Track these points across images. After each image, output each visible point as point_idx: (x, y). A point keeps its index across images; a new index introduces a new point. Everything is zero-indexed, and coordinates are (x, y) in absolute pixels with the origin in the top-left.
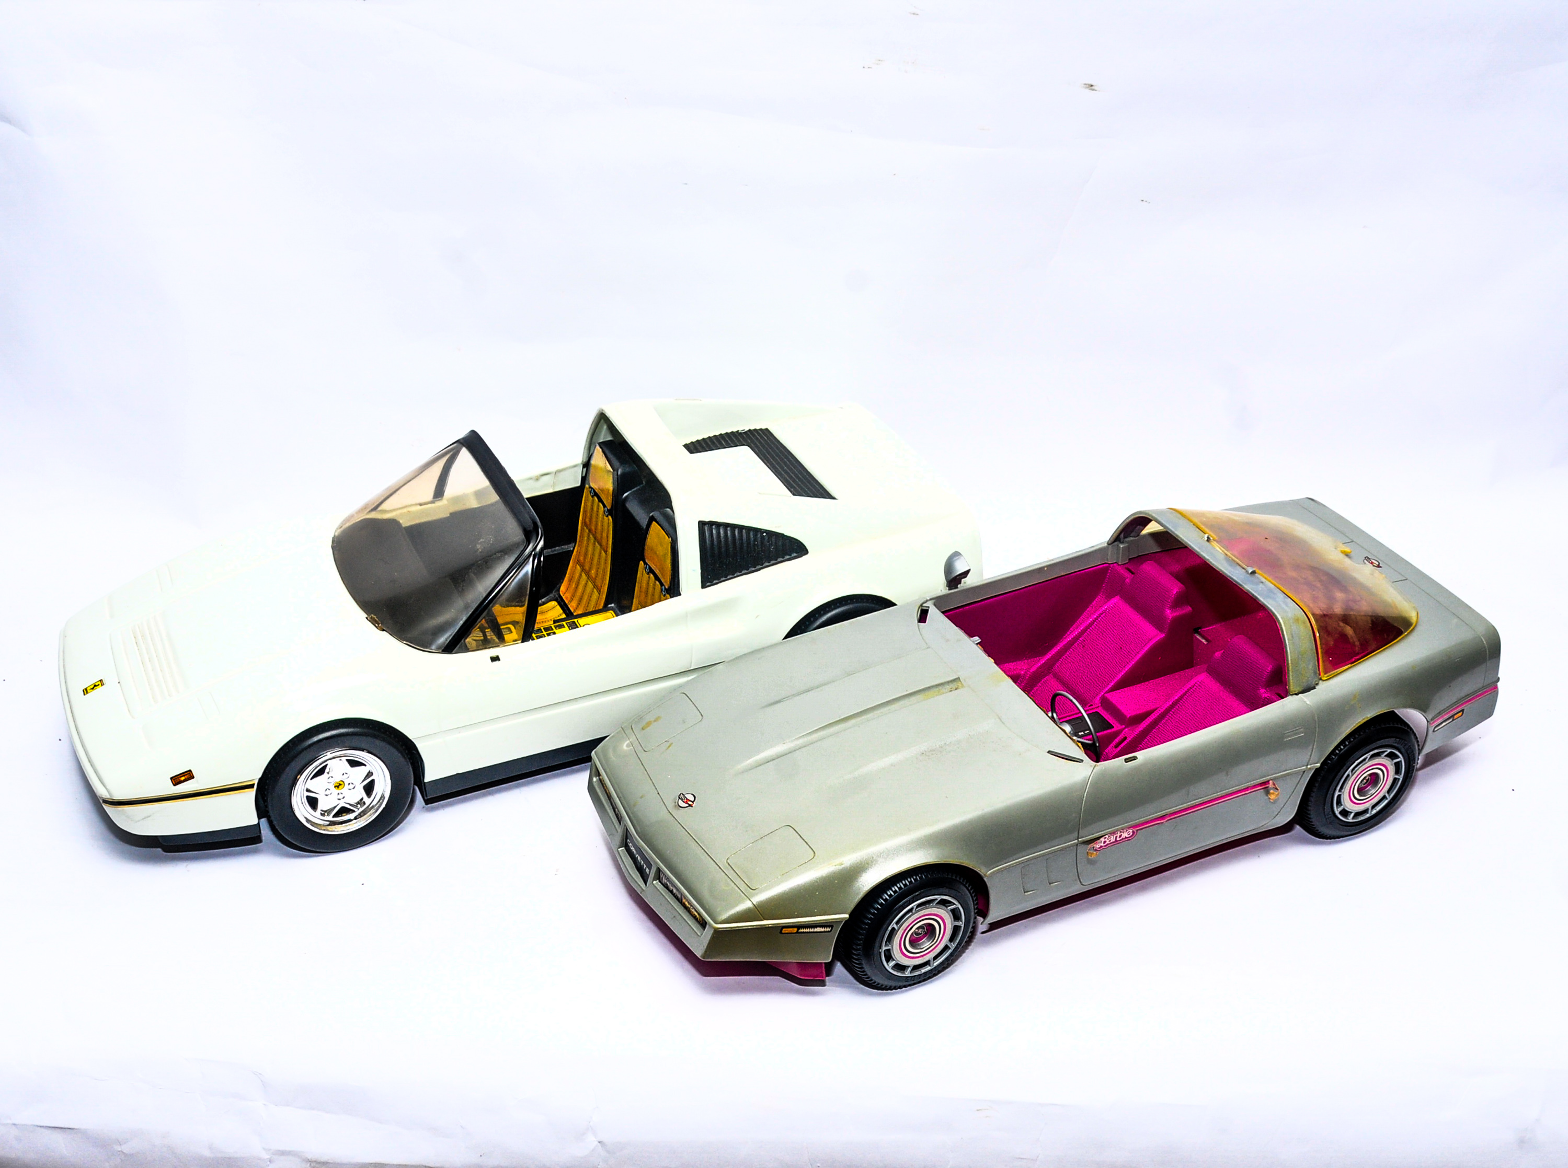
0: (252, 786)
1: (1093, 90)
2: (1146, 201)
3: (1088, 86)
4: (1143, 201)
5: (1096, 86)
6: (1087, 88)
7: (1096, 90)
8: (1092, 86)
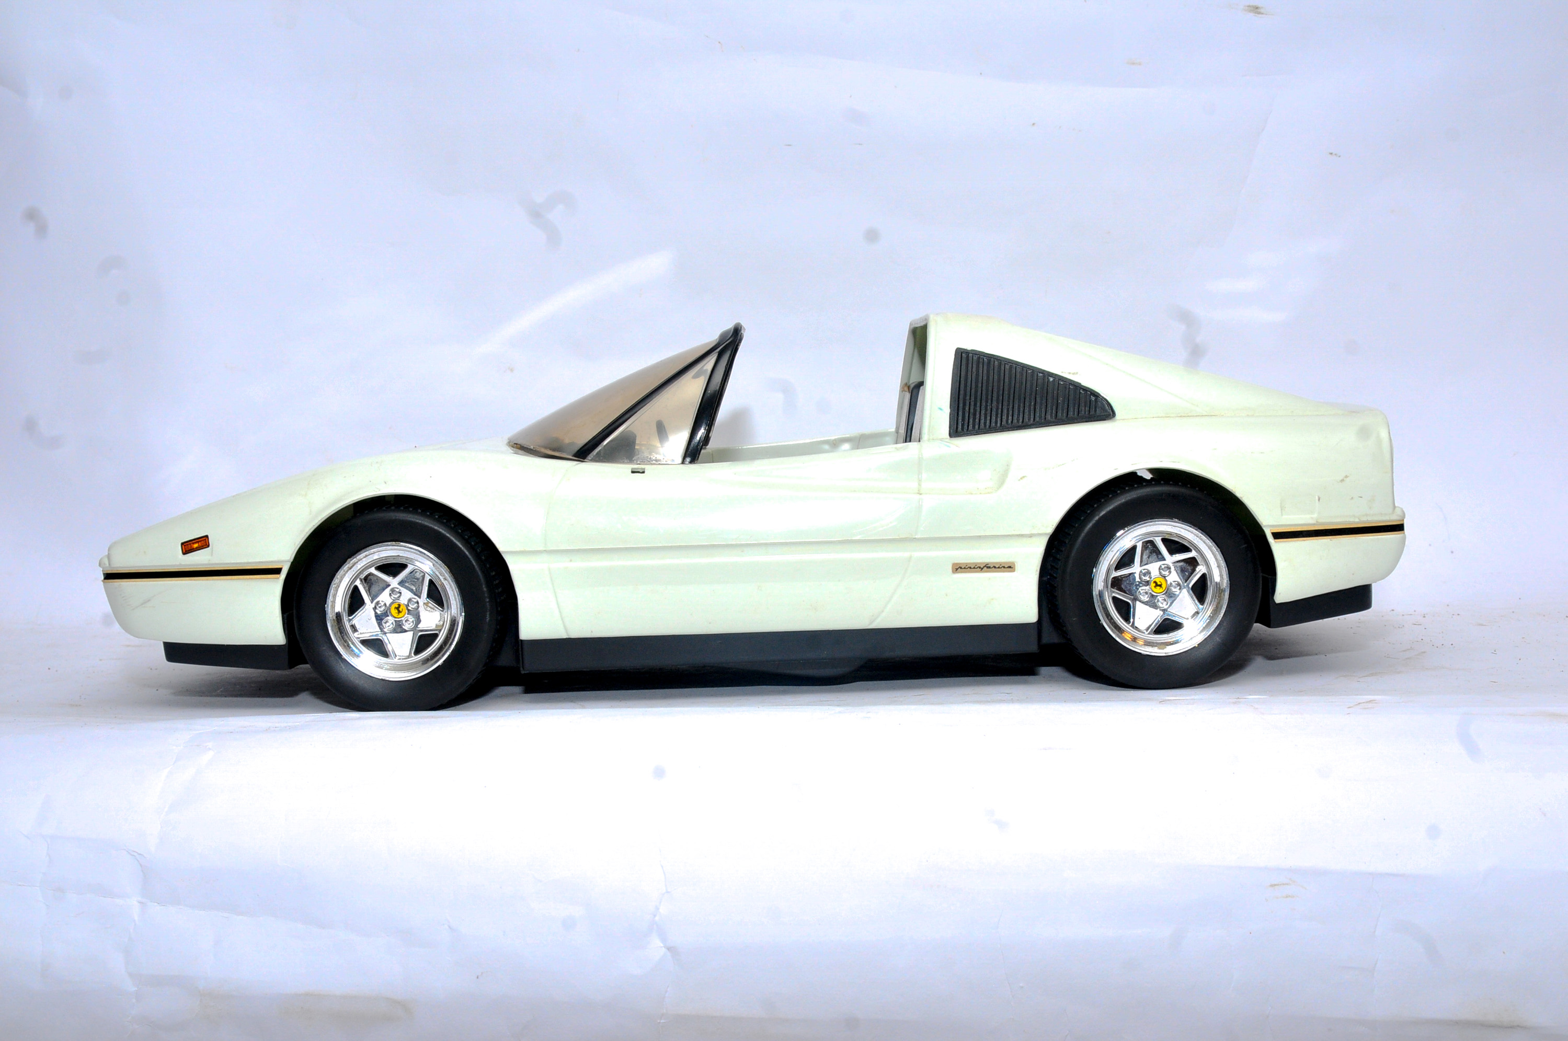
0: (277, 571)
1: (1259, 13)
2: (1336, 154)
3: (1252, 9)
4: (1331, 154)
5: (1262, 8)
6: (1250, 11)
7: (1262, 14)
8: (1257, 8)
